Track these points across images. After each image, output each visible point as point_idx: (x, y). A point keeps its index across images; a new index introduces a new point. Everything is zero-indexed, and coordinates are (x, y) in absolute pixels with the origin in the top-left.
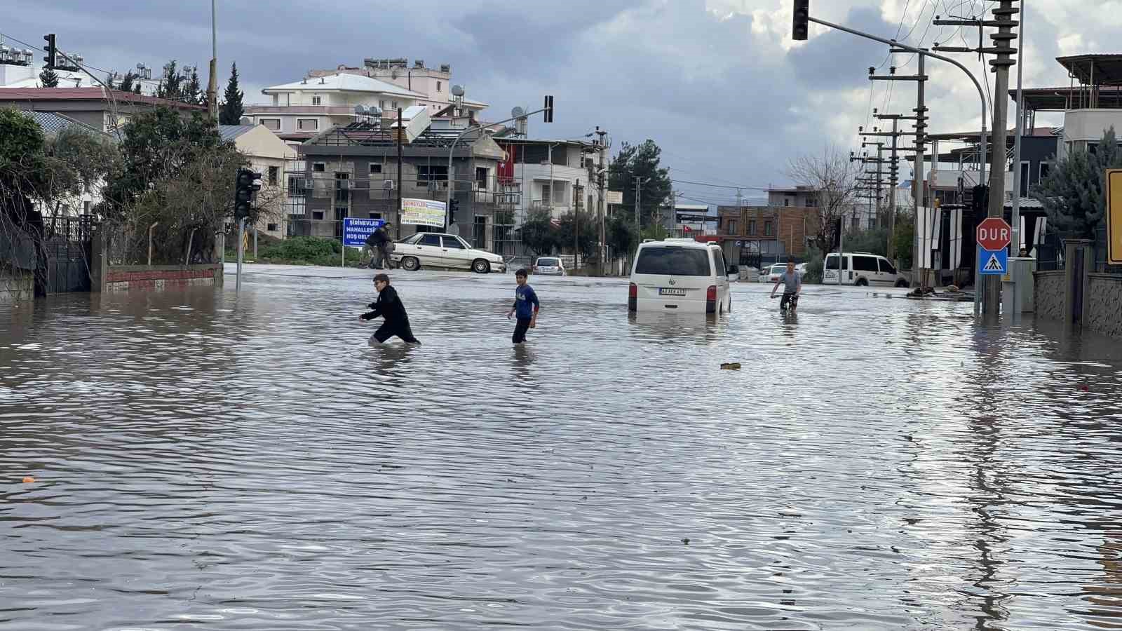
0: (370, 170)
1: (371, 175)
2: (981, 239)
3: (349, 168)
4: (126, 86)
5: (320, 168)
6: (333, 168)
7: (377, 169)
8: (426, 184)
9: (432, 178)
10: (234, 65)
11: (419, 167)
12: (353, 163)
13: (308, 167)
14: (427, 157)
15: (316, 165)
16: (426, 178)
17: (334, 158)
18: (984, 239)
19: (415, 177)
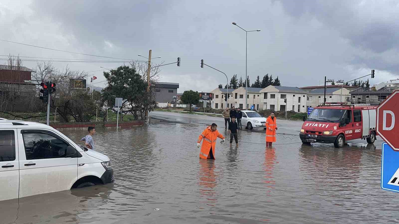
1: (366, 98)
2: (385, 128)
3: (361, 97)
4: (347, 84)
5: (354, 97)
6: (357, 97)
7: (368, 97)
8: (380, 100)
9: (381, 99)
10: (368, 79)
11: (378, 96)
12: (362, 95)
13: (352, 97)
14: (380, 94)
15: (353, 96)
16: (380, 99)
17: (357, 94)
18: (391, 128)
19: (377, 99)
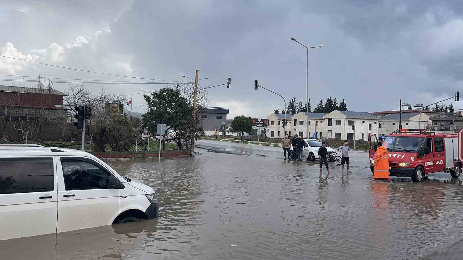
0: (450, 124)
3: (444, 123)
4: (427, 109)
5: (436, 124)
6: (439, 124)
7: (452, 124)
10: (452, 103)
12: (445, 122)
13: (432, 123)
17: (439, 121)
